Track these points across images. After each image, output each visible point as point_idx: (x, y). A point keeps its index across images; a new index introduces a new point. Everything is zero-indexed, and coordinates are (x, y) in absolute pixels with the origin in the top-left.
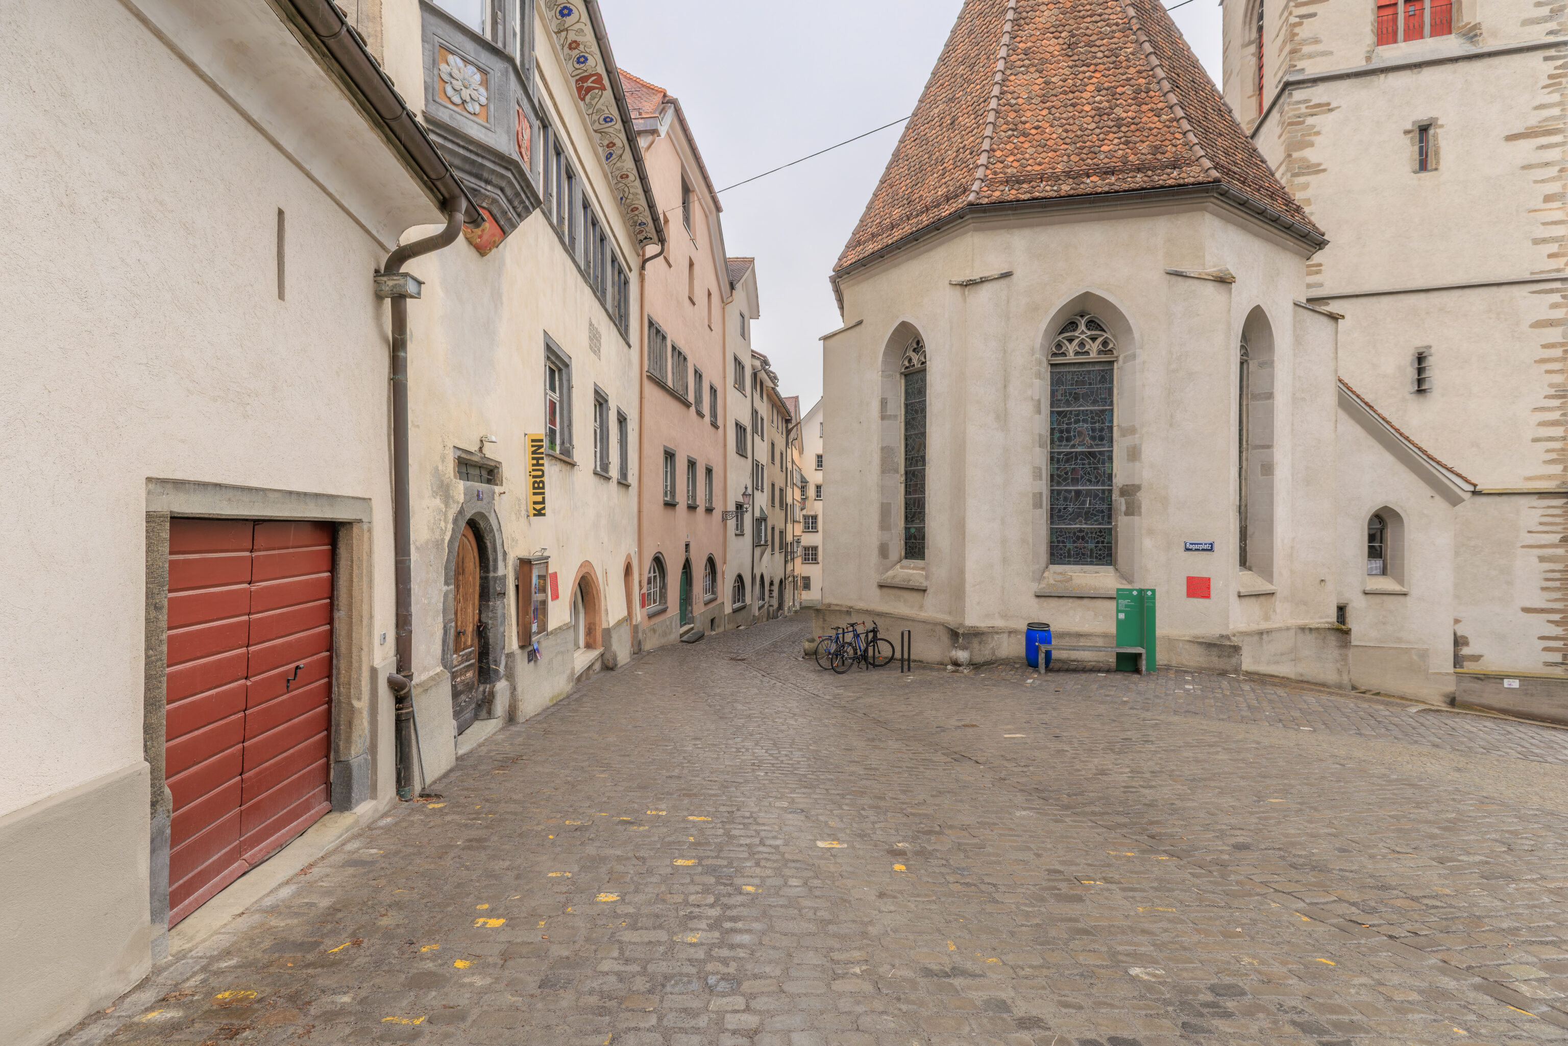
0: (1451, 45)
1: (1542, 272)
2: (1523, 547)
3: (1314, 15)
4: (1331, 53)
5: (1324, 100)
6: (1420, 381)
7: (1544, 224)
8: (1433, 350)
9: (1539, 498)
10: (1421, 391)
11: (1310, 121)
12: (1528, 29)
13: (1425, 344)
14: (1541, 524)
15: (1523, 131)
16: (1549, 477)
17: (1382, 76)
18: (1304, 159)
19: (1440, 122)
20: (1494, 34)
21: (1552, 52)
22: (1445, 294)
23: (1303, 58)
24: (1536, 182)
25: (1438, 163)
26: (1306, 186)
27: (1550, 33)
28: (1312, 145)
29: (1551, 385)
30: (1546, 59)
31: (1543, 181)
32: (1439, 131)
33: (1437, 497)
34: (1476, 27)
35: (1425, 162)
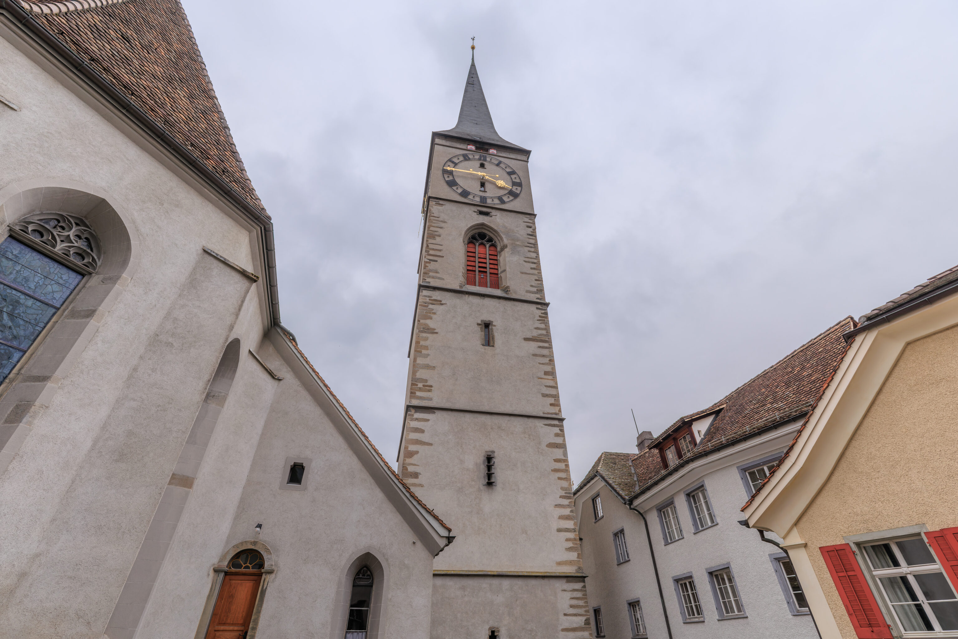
0: (498, 292)
1: (548, 413)
2: (563, 630)
3: (436, 261)
4: (443, 279)
5: (439, 298)
6: (489, 476)
7: (546, 386)
8: (496, 454)
9: (567, 582)
10: (490, 484)
11: (431, 306)
12: (529, 294)
13: (491, 449)
14: (572, 606)
15: (531, 337)
16: (570, 563)
17: (467, 296)
18: (426, 325)
19: (494, 324)
20: (515, 292)
21: (539, 306)
22: (501, 418)
23: (429, 277)
24: (540, 363)
25: (494, 343)
26: (426, 339)
27: (538, 298)
28: (431, 318)
29: (562, 488)
30: (537, 308)
31: (543, 364)
32: (494, 328)
34: (508, 287)
35: (489, 341)
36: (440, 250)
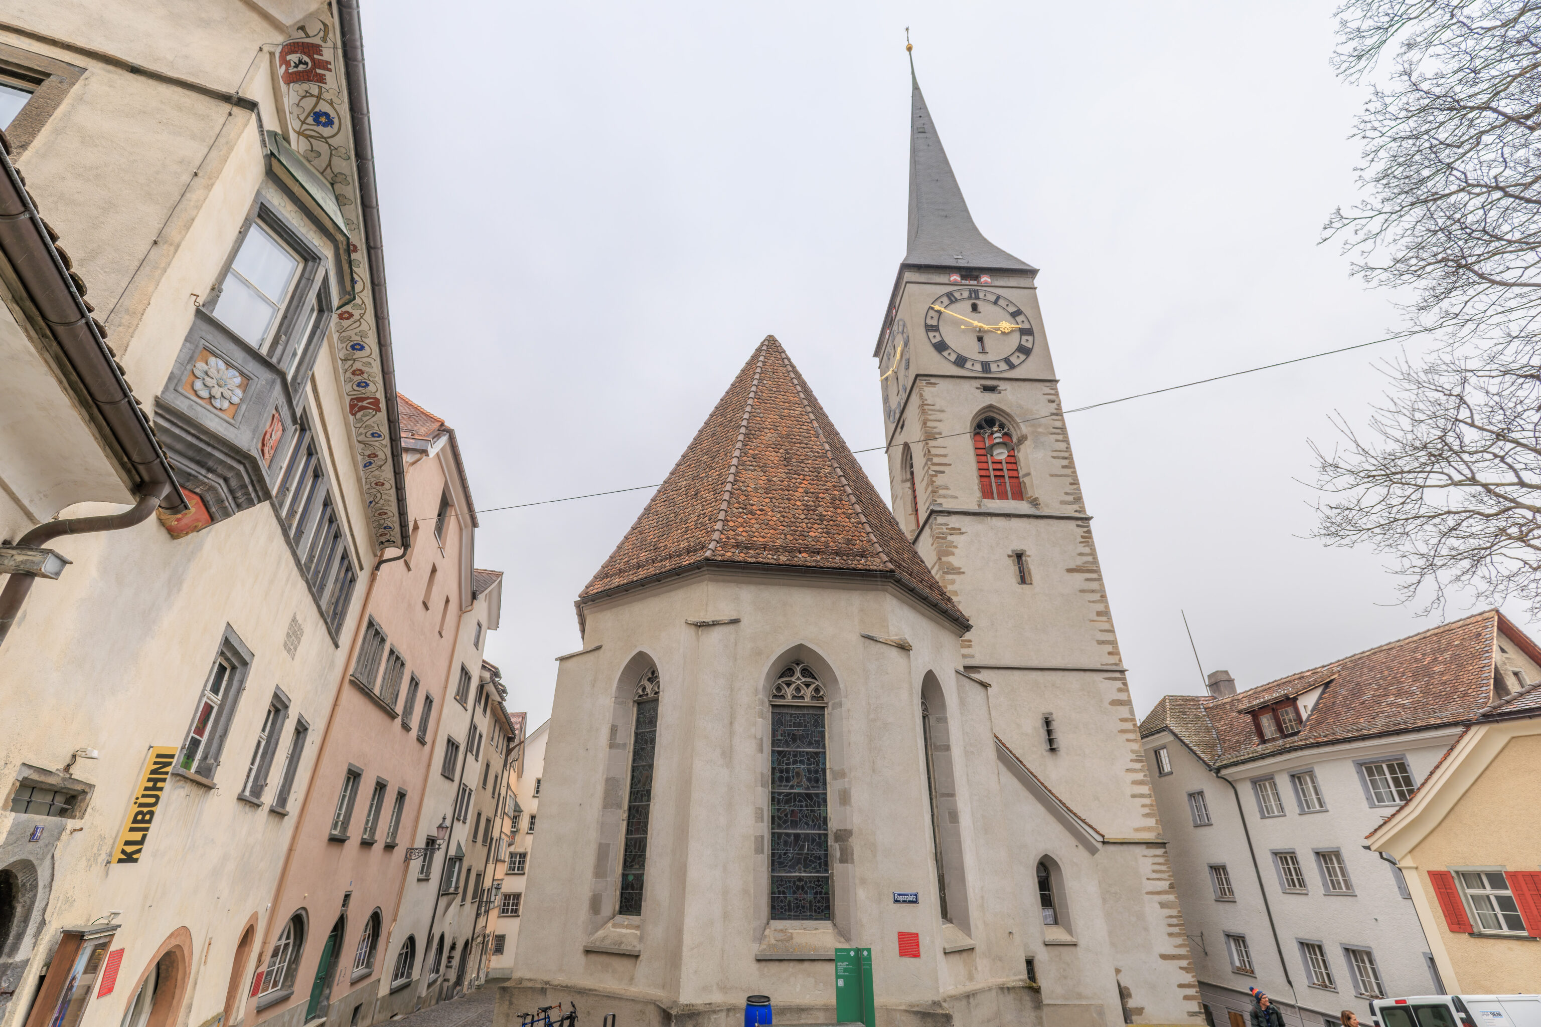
0: (1023, 507)
1: (1107, 664)
2: (1148, 893)
3: (944, 472)
4: (956, 497)
5: (957, 526)
6: (1051, 741)
7: (1101, 631)
8: (1054, 716)
9: (1147, 848)
10: (1053, 750)
11: (950, 538)
12: (1064, 506)
13: (1048, 711)
14: (1154, 871)
15: (1074, 567)
16: (1149, 829)
17: (989, 518)
18: (949, 563)
19: (1028, 553)
20: (1047, 506)
21: (1080, 523)
22: (1053, 673)
23: (940, 496)
24: (1089, 602)
25: (1031, 579)
26: (953, 582)
27: (1076, 511)
28: (953, 554)
29: (1132, 751)
30: (1078, 526)
31: (1093, 602)
32: (1028, 559)
33: (1080, 847)
34: (1036, 499)
35: (1024, 578)
36: (945, 456)
